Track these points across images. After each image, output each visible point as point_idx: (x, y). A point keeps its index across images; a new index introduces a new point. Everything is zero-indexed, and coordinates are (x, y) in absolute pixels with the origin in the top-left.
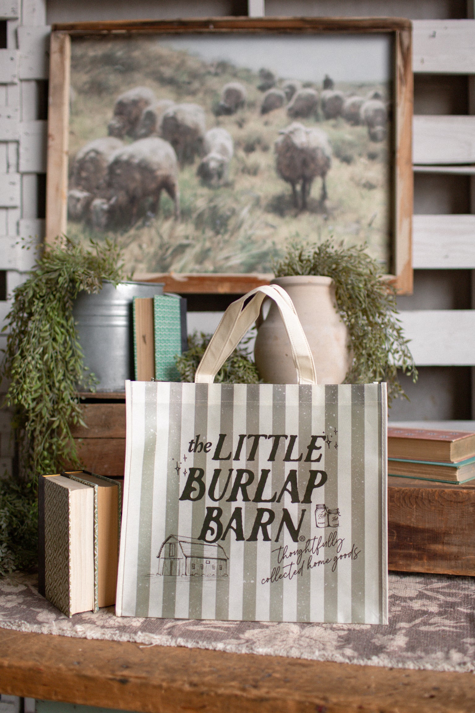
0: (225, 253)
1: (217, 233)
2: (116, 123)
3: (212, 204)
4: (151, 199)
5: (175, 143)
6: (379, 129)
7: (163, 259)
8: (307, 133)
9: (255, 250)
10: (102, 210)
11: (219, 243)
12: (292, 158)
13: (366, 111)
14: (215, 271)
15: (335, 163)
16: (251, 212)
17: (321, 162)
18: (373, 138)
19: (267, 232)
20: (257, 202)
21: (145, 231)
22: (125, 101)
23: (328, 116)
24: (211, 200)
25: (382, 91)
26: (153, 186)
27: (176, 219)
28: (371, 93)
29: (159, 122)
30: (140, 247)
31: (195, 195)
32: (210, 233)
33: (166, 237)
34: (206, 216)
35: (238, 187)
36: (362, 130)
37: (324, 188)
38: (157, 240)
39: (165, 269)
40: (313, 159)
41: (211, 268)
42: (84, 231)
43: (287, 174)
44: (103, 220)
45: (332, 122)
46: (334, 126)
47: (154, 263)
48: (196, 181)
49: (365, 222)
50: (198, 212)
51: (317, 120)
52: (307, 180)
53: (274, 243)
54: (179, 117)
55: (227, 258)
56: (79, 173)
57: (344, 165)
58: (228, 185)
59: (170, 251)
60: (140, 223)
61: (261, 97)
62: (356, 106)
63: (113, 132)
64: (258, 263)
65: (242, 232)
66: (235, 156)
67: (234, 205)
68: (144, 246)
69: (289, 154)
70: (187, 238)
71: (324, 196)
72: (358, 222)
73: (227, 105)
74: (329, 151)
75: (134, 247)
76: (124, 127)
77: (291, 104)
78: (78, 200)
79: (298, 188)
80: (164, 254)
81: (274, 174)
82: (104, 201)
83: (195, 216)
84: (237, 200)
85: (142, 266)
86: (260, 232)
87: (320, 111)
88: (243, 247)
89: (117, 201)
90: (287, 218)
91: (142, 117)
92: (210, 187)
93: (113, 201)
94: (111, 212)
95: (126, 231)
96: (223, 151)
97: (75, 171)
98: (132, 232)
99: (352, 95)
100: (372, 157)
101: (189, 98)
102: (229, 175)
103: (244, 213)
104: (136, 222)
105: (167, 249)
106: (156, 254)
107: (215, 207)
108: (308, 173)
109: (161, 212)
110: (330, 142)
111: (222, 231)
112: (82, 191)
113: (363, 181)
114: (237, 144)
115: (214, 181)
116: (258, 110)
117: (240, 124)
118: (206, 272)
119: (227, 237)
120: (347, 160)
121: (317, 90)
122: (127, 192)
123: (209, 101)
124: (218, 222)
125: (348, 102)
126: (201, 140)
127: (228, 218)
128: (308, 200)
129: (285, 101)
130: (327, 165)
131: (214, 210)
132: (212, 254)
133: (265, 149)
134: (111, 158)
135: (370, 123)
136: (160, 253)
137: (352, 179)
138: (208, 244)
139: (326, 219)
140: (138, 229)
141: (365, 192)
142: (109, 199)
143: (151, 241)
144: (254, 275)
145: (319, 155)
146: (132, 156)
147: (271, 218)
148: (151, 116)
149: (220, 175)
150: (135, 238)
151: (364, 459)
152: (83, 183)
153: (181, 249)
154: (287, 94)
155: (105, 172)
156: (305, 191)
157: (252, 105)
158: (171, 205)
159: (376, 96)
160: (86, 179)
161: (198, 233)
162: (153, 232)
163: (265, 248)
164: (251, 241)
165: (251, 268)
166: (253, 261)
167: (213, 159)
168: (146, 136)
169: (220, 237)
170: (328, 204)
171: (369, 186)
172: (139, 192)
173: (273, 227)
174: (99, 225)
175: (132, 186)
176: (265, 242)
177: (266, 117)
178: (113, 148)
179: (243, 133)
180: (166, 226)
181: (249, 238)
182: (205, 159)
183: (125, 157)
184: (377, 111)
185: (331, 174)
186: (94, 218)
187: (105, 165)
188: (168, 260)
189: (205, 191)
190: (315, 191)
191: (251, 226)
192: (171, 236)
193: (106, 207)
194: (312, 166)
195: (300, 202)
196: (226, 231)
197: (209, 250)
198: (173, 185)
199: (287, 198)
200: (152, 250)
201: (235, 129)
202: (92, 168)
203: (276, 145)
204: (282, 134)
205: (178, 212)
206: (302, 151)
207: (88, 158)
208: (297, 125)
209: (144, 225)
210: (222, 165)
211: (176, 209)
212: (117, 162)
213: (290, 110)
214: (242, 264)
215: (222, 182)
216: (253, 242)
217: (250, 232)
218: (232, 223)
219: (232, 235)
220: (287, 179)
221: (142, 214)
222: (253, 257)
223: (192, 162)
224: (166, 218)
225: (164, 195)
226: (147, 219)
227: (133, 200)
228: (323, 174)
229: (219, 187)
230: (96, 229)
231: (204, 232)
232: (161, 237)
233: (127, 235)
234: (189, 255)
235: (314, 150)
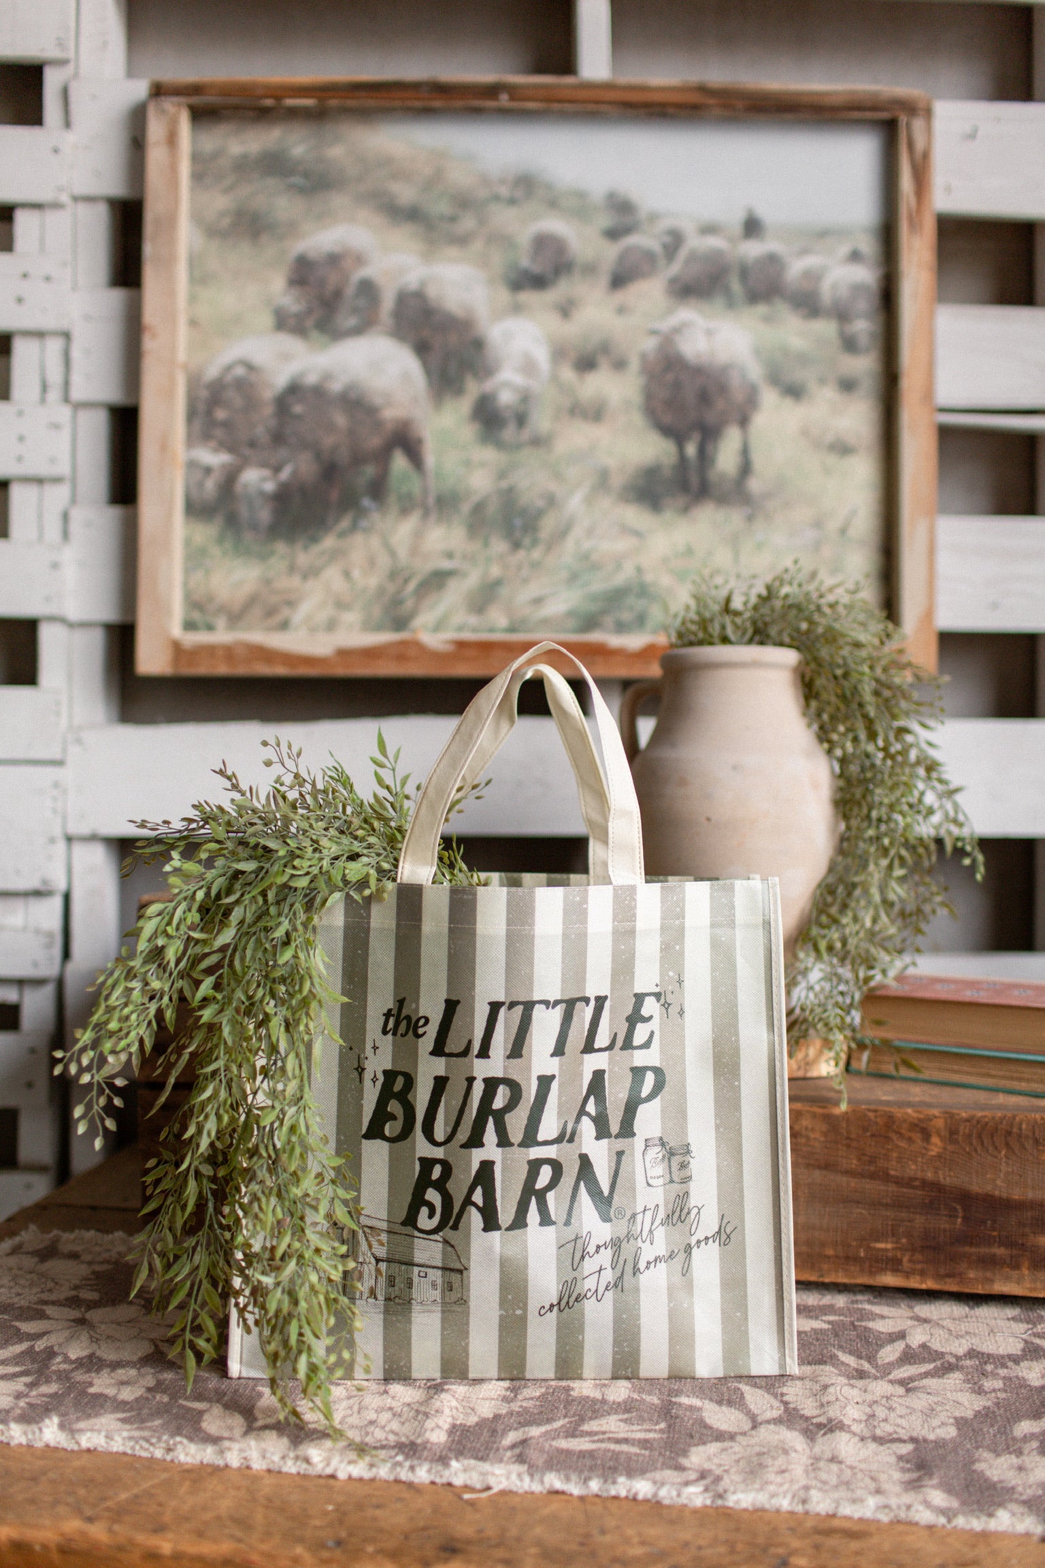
0: (533, 590)
1: (516, 546)
2: (291, 302)
3: (505, 484)
4: (370, 471)
5: (422, 349)
6: (862, 327)
7: (396, 602)
8: (709, 333)
9: (598, 585)
10: (262, 494)
11: (519, 568)
12: (677, 386)
13: (834, 287)
14: (511, 629)
15: (769, 398)
16: (589, 501)
17: (739, 396)
18: (850, 345)
19: (622, 545)
20: (603, 480)
21: (358, 539)
22: (312, 255)
23: (754, 297)
24: (502, 475)
25: (867, 245)
26: (375, 442)
27: (426, 514)
28: (844, 249)
29: (388, 302)
30: (347, 574)
31: (468, 464)
32: (499, 546)
33: (403, 553)
34: (492, 508)
35: (561, 446)
36: (826, 328)
37: (745, 452)
38: (384, 561)
39: (402, 623)
40: (723, 389)
41: (502, 621)
42: (221, 540)
43: (667, 419)
44: (265, 515)
46: (767, 319)
47: (377, 611)
48: (469, 432)
49: (833, 525)
50: (475, 499)
51: (731, 304)
52: (709, 434)
53: (639, 570)
54: (432, 292)
55: (538, 601)
56: (209, 412)
57: (788, 402)
58: (539, 442)
59: (412, 586)
60: (345, 523)
61: (610, 252)
62: (813, 276)
63: (284, 322)
64: (604, 612)
65: (569, 545)
67: (553, 486)
68: (356, 574)
69: (670, 377)
70: (450, 555)
71: (746, 468)
72: (818, 524)
73: (537, 269)
74: (755, 372)
75: (332, 575)
76: (309, 312)
77: (675, 268)
78: (208, 470)
79: (691, 450)
80: (399, 592)
81: (638, 419)
82: (266, 472)
83: (466, 508)
84: (558, 476)
85: (351, 617)
86: (610, 545)
88: (573, 578)
89: (294, 473)
90: (668, 515)
91: (350, 291)
93: (285, 474)
94: (282, 498)
95: (314, 539)
96: (529, 367)
97: (201, 407)
98: (329, 542)
100: (847, 386)
101: (453, 251)
103: (575, 503)
104: (337, 520)
105: (406, 581)
106: (381, 591)
107: (511, 490)
108: (711, 417)
109: (392, 499)
110: (757, 352)
111: (527, 541)
112: (216, 450)
113: (829, 438)
114: (559, 353)
115: (509, 433)
116: (604, 280)
117: (565, 310)
118: (491, 630)
119: (536, 554)
120: (794, 392)
122: (318, 455)
123: (498, 259)
124: (518, 522)
125: (797, 267)
126: (479, 344)
127: (540, 513)
128: (712, 475)
129: (662, 262)
130: (751, 402)
131: (509, 496)
132: (504, 591)
133: (620, 365)
134: (280, 379)
135: (843, 315)
136: (391, 588)
137: (805, 432)
138: (495, 571)
139: (750, 519)
140: (342, 535)
141: (832, 460)
142: (277, 469)
143: (372, 562)
144: (596, 636)
145: (735, 381)
146: (327, 376)
147: (634, 515)
148: (368, 289)
149: (521, 419)
150: (335, 555)
152: (219, 432)
153: (437, 580)
154: (665, 247)
155: (269, 411)
156: (705, 457)
157: (590, 270)
158: (414, 485)
160: (226, 424)
161: (475, 546)
162: (375, 542)
163: (619, 580)
164: (588, 564)
165: (591, 622)
166: (593, 607)
167: (506, 384)
168: (358, 331)
169: (521, 554)
170: (755, 485)
171: (842, 449)
172: (344, 454)
173: (638, 534)
174: (254, 527)
175: (328, 441)
176: (619, 566)
177: (621, 296)
178: (286, 357)
179: (571, 330)
180: (403, 531)
181: (586, 557)
182: (488, 386)
183: (311, 379)
184: (856, 288)
185: (760, 420)
186: (244, 511)
187: (268, 395)
188: (409, 604)
189: (489, 454)
190: (726, 458)
191: (590, 532)
192: (414, 551)
193: (270, 487)
194: (720, 404)
195: (694, 480)
196: (535, 542)
197: (498, 583)
198: (420, 441)
199: (667, 473)
200: (373, 581)
201: (553, 322)
202: (238, 401)
203: (643, 357)
204: (654, 332)
205: (431, 501)
206: (698, 371)
207: (229, 378)
208: (687, 314)
209: (354, 527)
210: (526, 398)
211: (425, 491)
212: (294, 389)
213: (673, 281)
214: (571, 614)
215: (525, 435)
216: (595, 567)
217: (587, 545)
218: (548, 525)
219: (549, 548)
220: (667, 431)
221: (350, 503)
222: (594, 598)
223: (460, 391)
224: (405, 512)
225: (400, 462)
226: (361, 513)
227: (330, 471)
228: (744, 422)
230: (248, 536)
231: (486, 544)
232: (392, 553)
233: (316, 549)
234: (453, 596)
235: (725, 369)
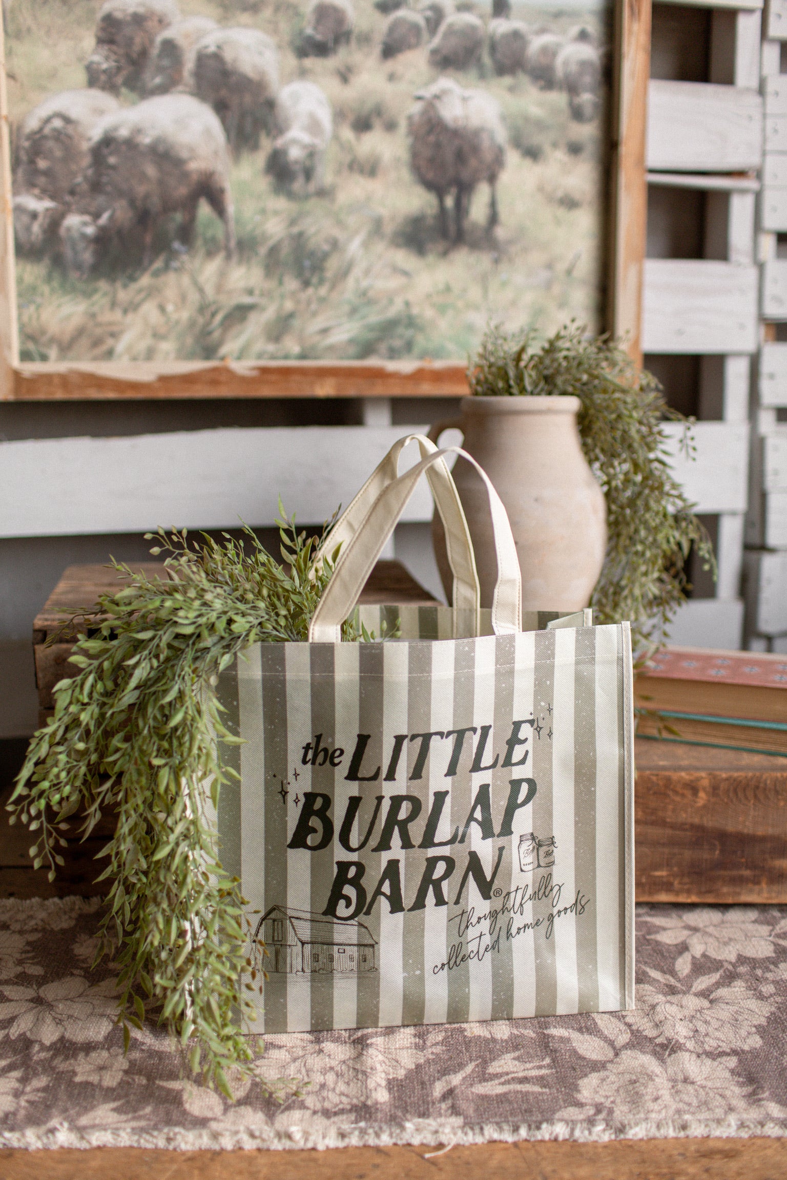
0: (319, 323)
1: (306, 284)
2: (101, 59)
3: (295, 230)
4: (179, 217)
5: (221, 108)
6: (588, 98)
7: (205, 333)
8: (465, 100)
9: (374, 318)
10: (84, 236)
11: (309, 303)
12: (438, 146)
13: (566, 63)
14: (303, 356)
15: (513, 158)
16: (366, 245)
17: (488, 156)
18: (577, 114)
19: (394, 283)
20: (377, 227)
21: (171, 278)
22: (118, 15)
23: (502, 70)
24: (293, 222)
25: (593, 27)
26: (182, 191)
27: (229, 257)
28: (575, 30)
29: (189, 64)
30: (162, 309)
31: (263, 212)
32: (292, 284)
33: (210, 290)
34: (285, 250)
35: (342, 198)
36: (558, 98)
37: (493, 204)
38: (194, 297)
39: (209, 352)
40: (476, 149)
41: (296, 349)
42: (49, 279)
43: (430, 175)
44: (87, 257)
45: (507, 80)
46: (511, 89)
47: (189, 341)
48: (263, 184)
49: (561, 267)
50: (271, 243)
51: (482, 76)
52: (464, 189)
53: (407, 304)
54: (228, 55)
55: (325, 331)
56: (32, 162)
57: (528, 162)
58: (323, 193)
59: (219, 318)
60: (159, 264)
61: (382, 24)
62: (549, 52)
63: (95, 79)
64: (379, 340)
65: (350, 282)
66: (336, 137)
67: (337, 233)
68: (170, 308)
69: (432, 138)
70: (250, 292)
71: (493, 219)
72: (549, 266)
73: (319, 37)
74: (501, 136)
75: (149, 309)
76: (119, 69)
77: (436, 41)
78: (34, 216)
79: (449, 202)
80: (208, 323)
81: (406, 175)
82: (87, 218)
83: (263, 251)
84: (340, 223)
85: (167, 346)
86: (384, 283)
87: (487, 60)
88: (354, 311)
89: (111, 218)
90: (431, 258)
91: (155, 51)
92: (291, 195)
93: (104, 219)
94: (101, 240)
95: (133, 279)
96: (314, 126)
97: (24, 157)
98: (145, 280)
99: (543, 31)
100: (575, 149)
101: (245, 18)
102: (326, 175)
103: (354, 247)
104: (151, 262)
105: (213, 315)
106: (192, 323)
107: (301, 235)
108: (465, 175)
109: (199, 242)
110: (503, 118)
111: (315, 280)
112: (40, 198)
113: (560, 194)
114: (339, 115)
115: (298, 185)
116: (377, 50)
117: (345, 76)
118: (286, 357)
119: (323, 291)
120: (532, 154)
121: (481, 17)
122: (132, 203)
123: (285, 27)
124: (307, 263)
125: (536, 44)
126: (271, 104)
127: (326, 256)
128: (466, 224)
129: (425, 35)
130: (498, 161)
131: (299, 240)
132: (296, 323)
133: (391, 127)
134: (96, 134)
135: (572, 88)
136: (201, 321)
137: (541, 189)
138: (289, 305)
139: (497, 261)
140: (156, 274)
141: (561, 212)
142: (97, 216)
143: (183, 298)
144: (373, 362)
145: (486, 143)
146: (138, 131)
147: (403, 258)
148: (170, 47)
149: (308, 173)
150: (151, 292)
151: (595, 751)
152: (42, 180)
153: (241, 313)
154: (428, 20)
155: (86, 161)
156: (461, 209)
157: (365, 39)
158: (218, 230)
159: (583, 36)
160: (47, 173)
161: (271, 284)
162: (186, 280)
163: (392, 312)
164: (366, 298)
165: (367, 350)
166: (371, 336)
167: (294, 141)
168: (163, 90)
169: (310, 291)
170: (500, 233)
171: (569, 203)
172: (155, 203)
173: (406, 274)
174: (79, 267)
175: (140, 190)
176: (391, 301)
177: (391, 65)
178: (100, 112)
179: (349, 94)
180: (210, 270)
181: (364, 293)
182: (280, 142)
183: (124, 133)
184: (583, 64)
185: (505, 178)
186: (68, 253)
187: (85, 146)
188: (216, 335)
189: (281, 203)
190: (478, 211)
191: (367, 272)
192: (219, 288)
193: (90, 230)
194: (473, 162)
195: (452, 228)
196: (321, 281)
197: (291, 316)
198: (222, 191)
199: (430, 221)
200: (185, 315)
201: (334, 84)
202: (58, 153)
203: (410, 118)
204: (419, 98)
205: (233, 244)
206: (455, 133)
207: (47, 131)
208: (446, 82)
209: (167, 267)
210: (312, 154)
211: (227, 236)
212: (108, 141)
213: (434, 52)
214: (351, 341)
215: (312, 187)
216: (370, 302)
217: (365, 283)
218: (332, 265)
219: (333, 287)
220: (429, 185)
221: (162, 246)
222: (371, 328)
223: (255, 147)
224: (210, 254)
225: (204, 210)
226: (173, 255)
227: (143, 217)
228: (492, 179)
229: (307, 197)
230: (74, 275)
231: (281, 283)
232: (201, 290)
233: (134, 286)
234: (255, 325)
235: (477, 132)
